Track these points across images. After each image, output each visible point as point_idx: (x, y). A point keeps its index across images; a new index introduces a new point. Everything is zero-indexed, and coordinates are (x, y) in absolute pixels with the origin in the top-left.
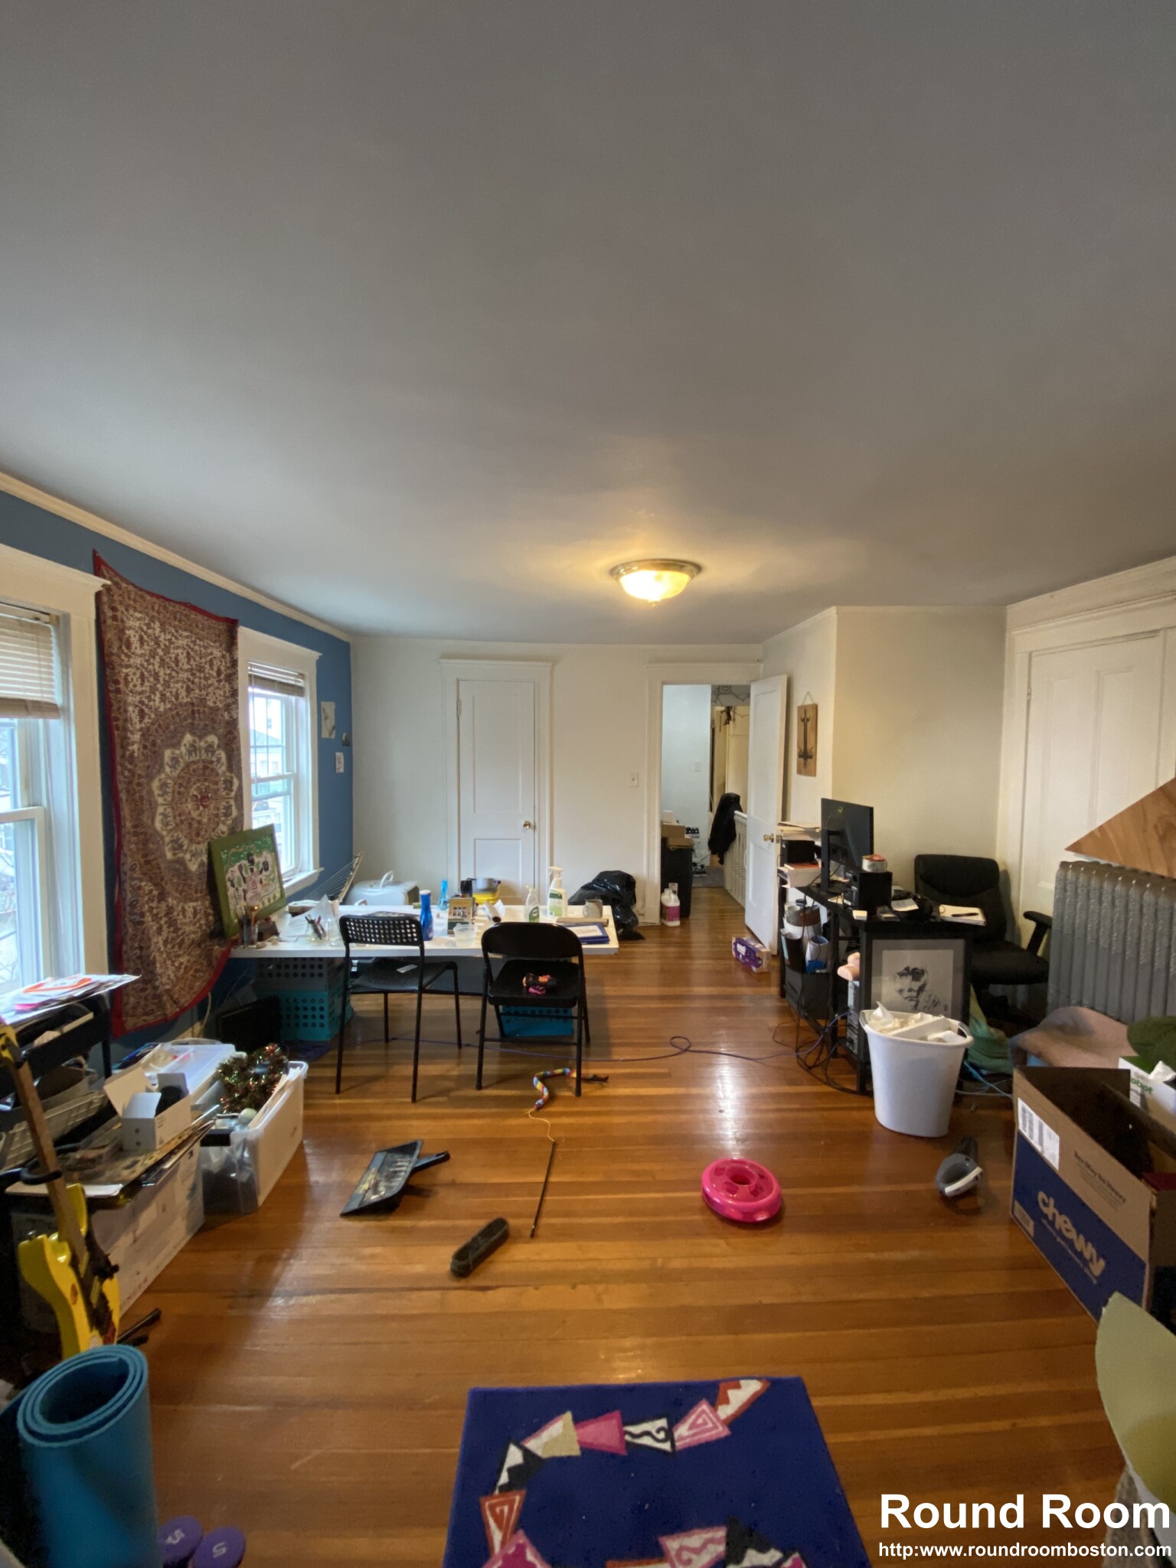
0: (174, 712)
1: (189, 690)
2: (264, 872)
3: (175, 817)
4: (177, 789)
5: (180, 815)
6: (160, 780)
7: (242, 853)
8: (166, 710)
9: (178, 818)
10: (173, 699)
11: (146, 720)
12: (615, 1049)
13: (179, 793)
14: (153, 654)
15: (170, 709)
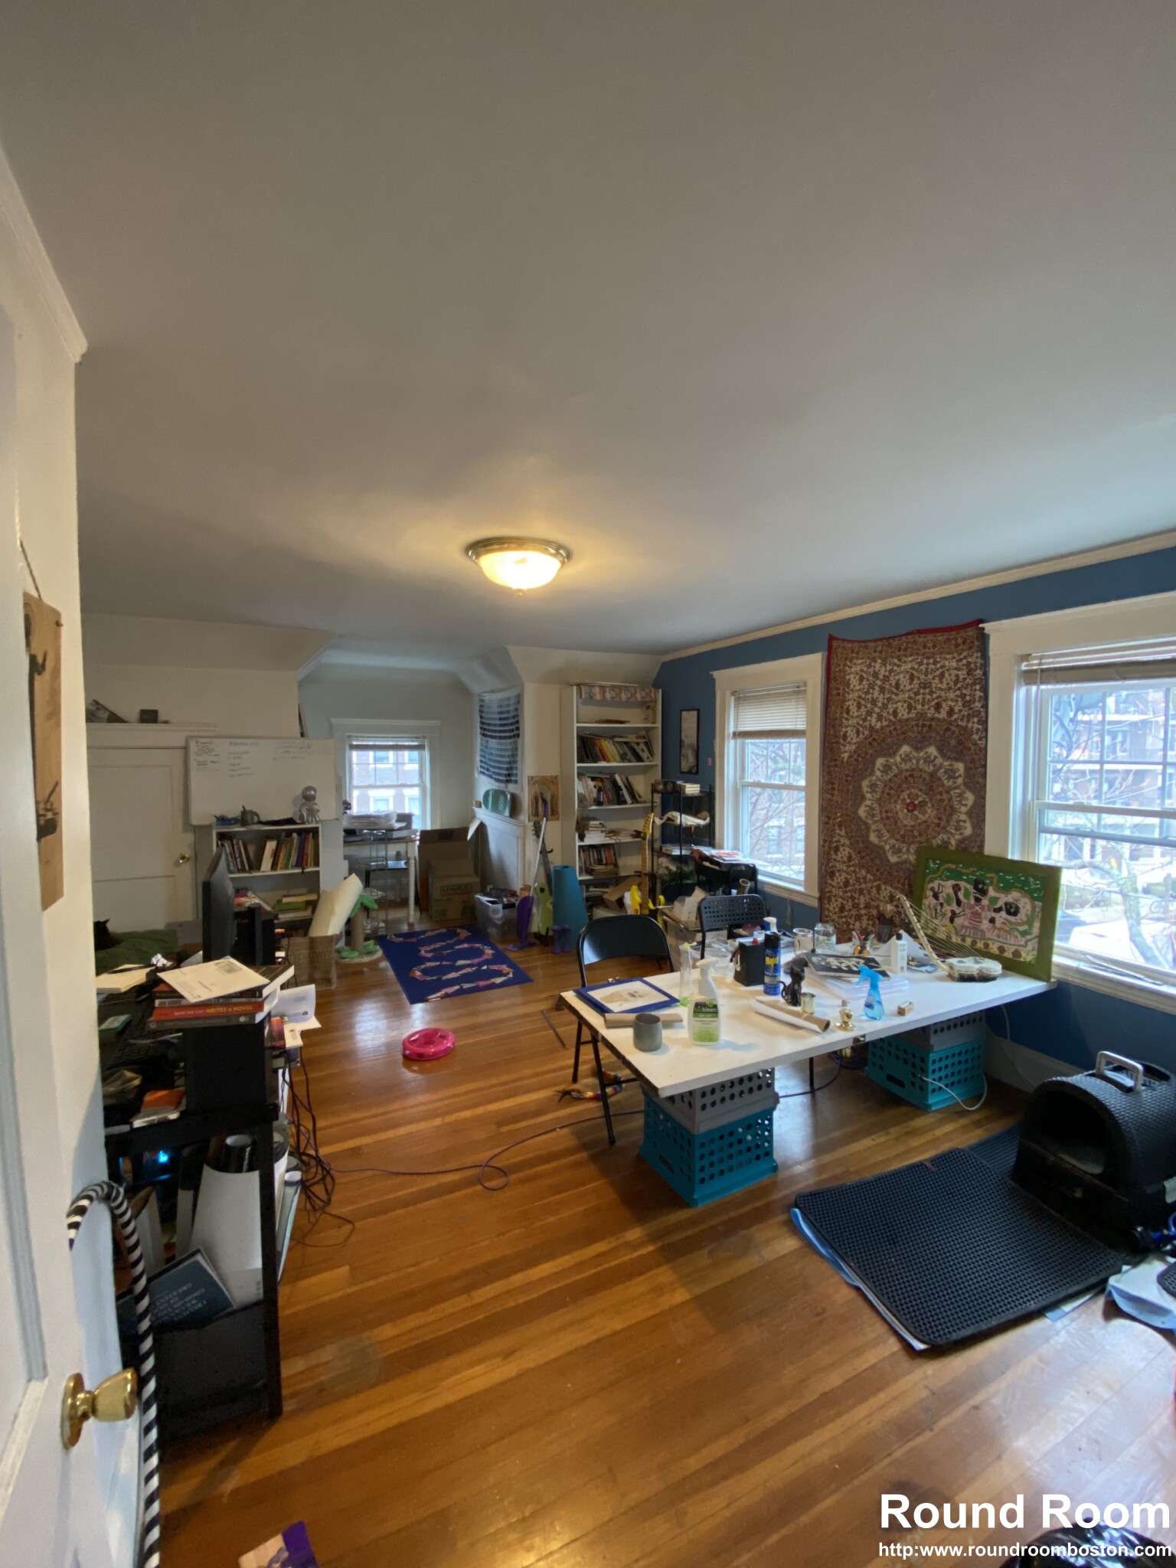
0: (891, 728)
1: (910, 707)
2: (1003, 914)
3: (881, 812)
4: (887, 790)
5: (887, 812)
6: (871, 781)
7: (964, 874)
8: (882, 728)
9: (884, 815)
10: (891, 717)
11: (861, 736)
12: (573, 1142)
13: (889, 794)
14: (872, 686)
15: (888, 726)
